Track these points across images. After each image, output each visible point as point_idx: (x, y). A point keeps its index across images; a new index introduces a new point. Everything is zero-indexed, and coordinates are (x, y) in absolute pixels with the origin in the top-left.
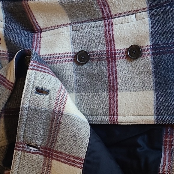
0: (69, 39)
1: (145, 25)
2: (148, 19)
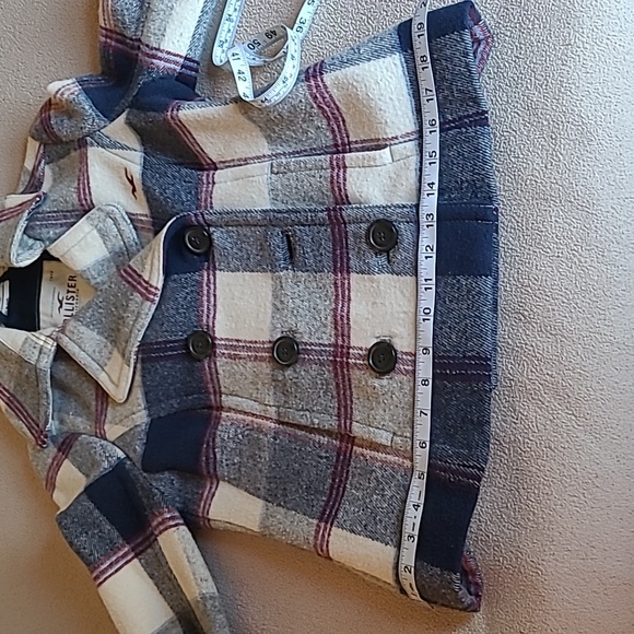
0: (265, 192)
1: (408, 171)
2: (416, 157)
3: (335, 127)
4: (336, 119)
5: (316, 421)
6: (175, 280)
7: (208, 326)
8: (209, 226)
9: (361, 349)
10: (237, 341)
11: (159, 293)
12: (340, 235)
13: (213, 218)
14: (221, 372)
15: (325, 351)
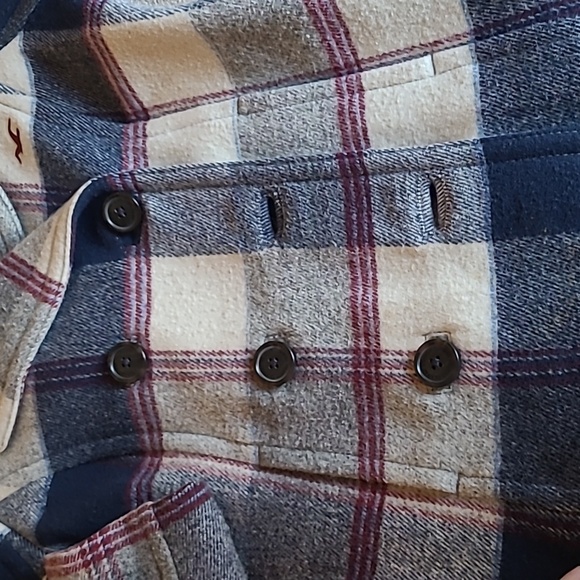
0: (230, 140)
1: (462, 86)
2: (472, 66)
3: (333, 44)
4: (334, 31)
5: (323, 464)
6: (88, 272)
7: (138, 335)
8: (141, 191)
9: (400, 353)
10: (187, 353)
11: (63, 291)
12: (358, 192)
13: (149, 178)
14: (159, 399)
15: (340, 359)
